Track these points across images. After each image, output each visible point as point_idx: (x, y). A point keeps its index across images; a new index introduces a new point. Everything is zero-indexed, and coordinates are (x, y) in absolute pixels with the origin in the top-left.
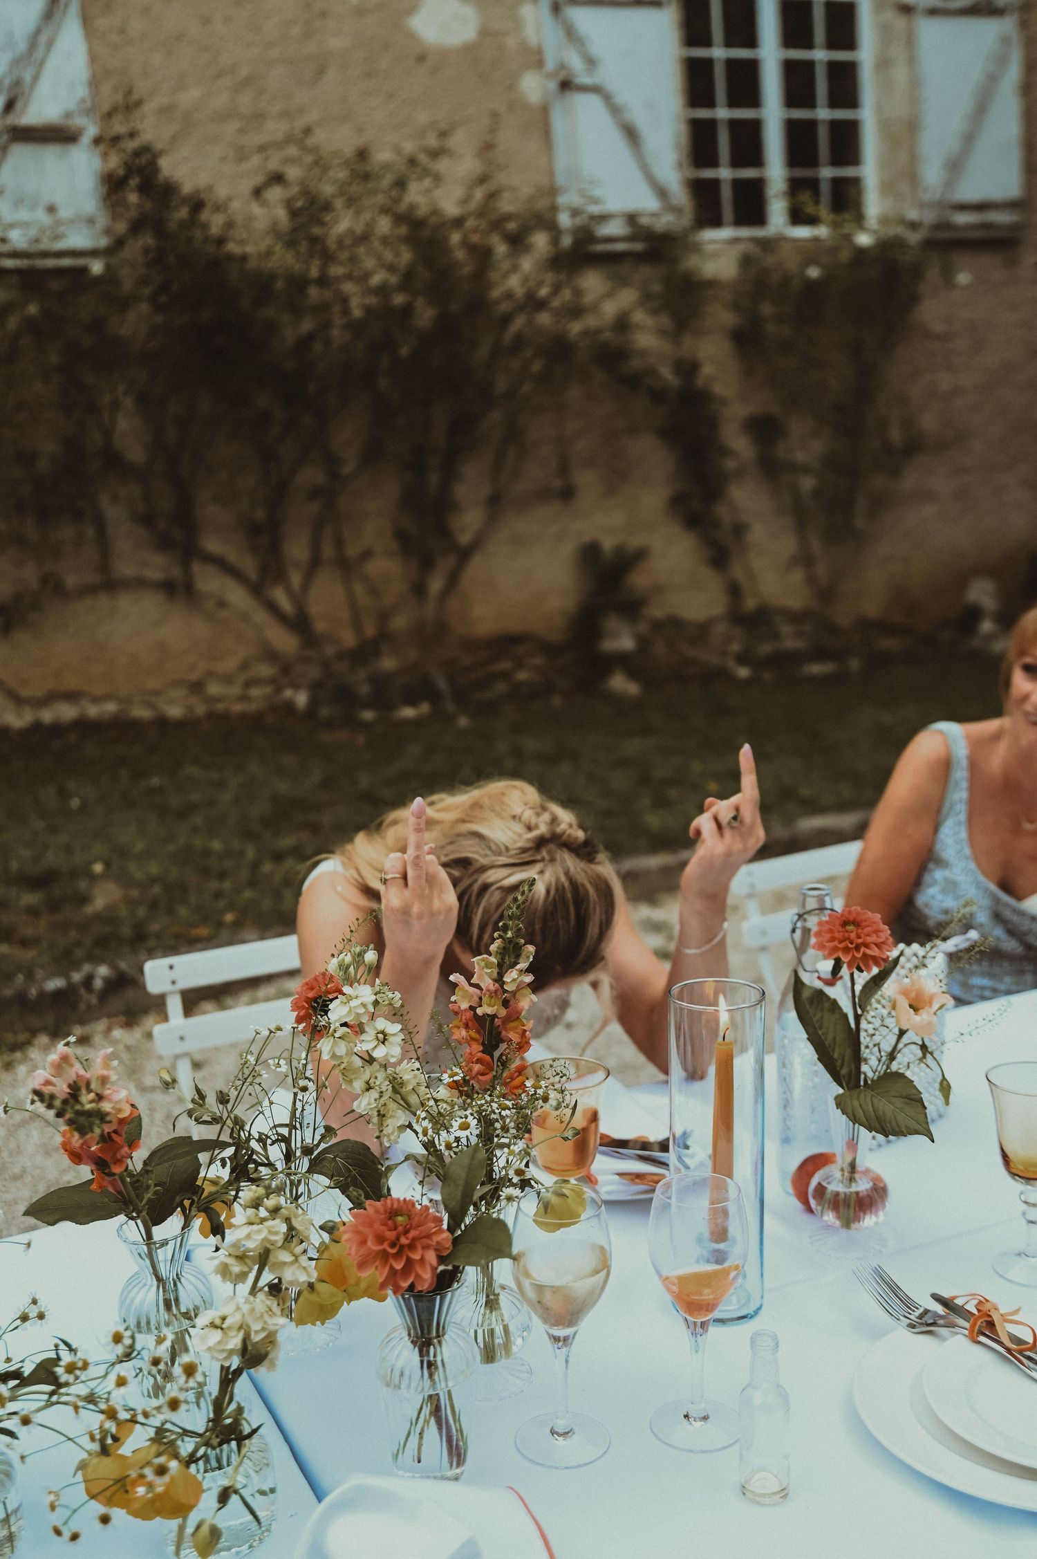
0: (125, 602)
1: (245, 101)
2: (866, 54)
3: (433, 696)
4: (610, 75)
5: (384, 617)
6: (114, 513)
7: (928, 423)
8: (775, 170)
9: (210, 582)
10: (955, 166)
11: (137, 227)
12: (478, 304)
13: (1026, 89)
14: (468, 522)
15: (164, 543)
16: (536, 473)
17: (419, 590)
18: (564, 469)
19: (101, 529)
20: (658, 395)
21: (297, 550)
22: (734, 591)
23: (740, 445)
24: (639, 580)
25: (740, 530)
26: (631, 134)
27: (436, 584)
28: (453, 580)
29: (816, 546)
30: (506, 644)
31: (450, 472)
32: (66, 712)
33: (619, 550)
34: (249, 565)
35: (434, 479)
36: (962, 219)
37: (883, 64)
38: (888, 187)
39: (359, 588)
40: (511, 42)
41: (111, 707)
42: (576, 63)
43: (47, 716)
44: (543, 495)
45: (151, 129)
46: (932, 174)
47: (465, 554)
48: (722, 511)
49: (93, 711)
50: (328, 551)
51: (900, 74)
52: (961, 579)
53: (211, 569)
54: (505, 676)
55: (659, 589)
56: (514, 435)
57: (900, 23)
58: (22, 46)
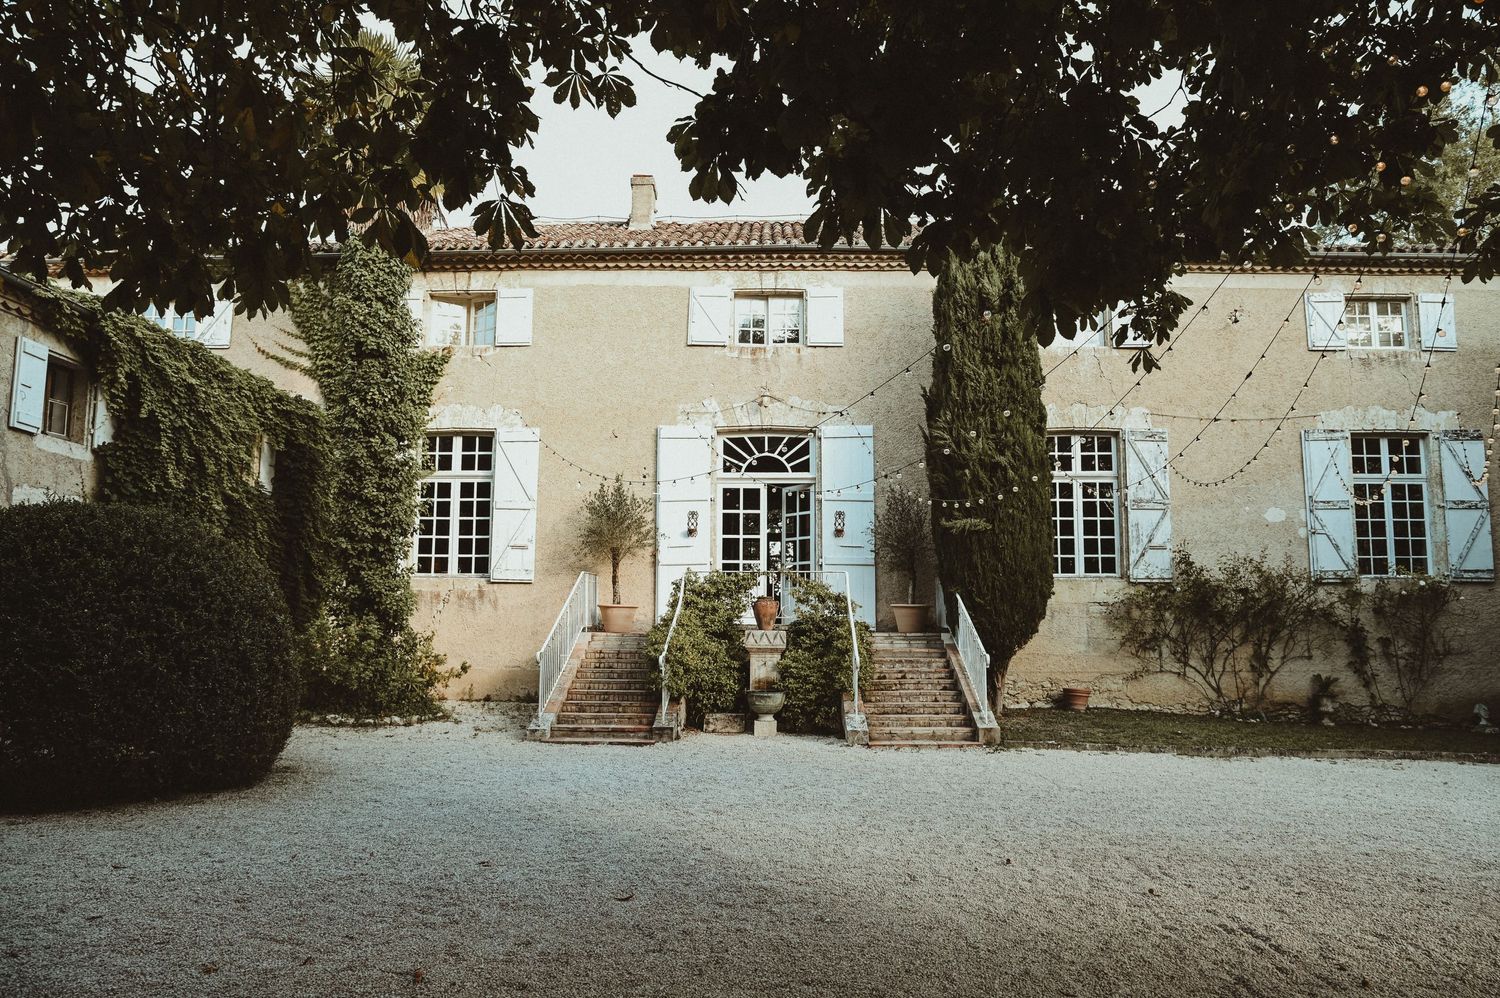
0: (1166, 676)
1: (1213, 538)
2: (1427, 519)
3: (1260, 717)
4: (1329, 530)
5: (1245, 691)
6: (1165, 651)
7: (1455, 644)
8: (1391, 557)
9: (1190, 673)
10: (1462, 558)
11: (1181, 574)
12: (1282, 598)
13: (1493, 532)
14: (1274, 664)
15: (1179, 661)
16: (1298, 651)
17: (1257, 684)
18: (1309, 650)
19: (1161, 655)
20: (1343, 629)
21: (1218, 666)
22: (1373, 697)
23: (1376, 647)
24: (1335, 689)
25: (1374, 676)
26: (1337, 547)
27: (1262, 682)
28: (1268, 681)
29: (1405, 684)
30: (1285, 705)
31: (1269, 647)
32: (1145, 707)
33: (1328, 678)
34: (1204, 670)
35: (1264, 649)
36: (1466, 575)
37: (1433, 523)
38: (1436, 563)
39: (1239, 680)
40: (1296, 520)
41: (1158, 708)
42: (1318, 526)
43: (1140, 708)
44: (1301, 657)
45: (1188, 549)
46: (1454, 560)
47: (1273, 674)
48: (1367, 668)
49: (1153, 708)
50: (1228, 668)
51: (1440, 528)
52: (1472, 703)
53: (1192, 670)
54: (1285, 715)
55: (1343, 693)
56: (1291, 637)
57: (1440, 512)
58: (1155, 525)
